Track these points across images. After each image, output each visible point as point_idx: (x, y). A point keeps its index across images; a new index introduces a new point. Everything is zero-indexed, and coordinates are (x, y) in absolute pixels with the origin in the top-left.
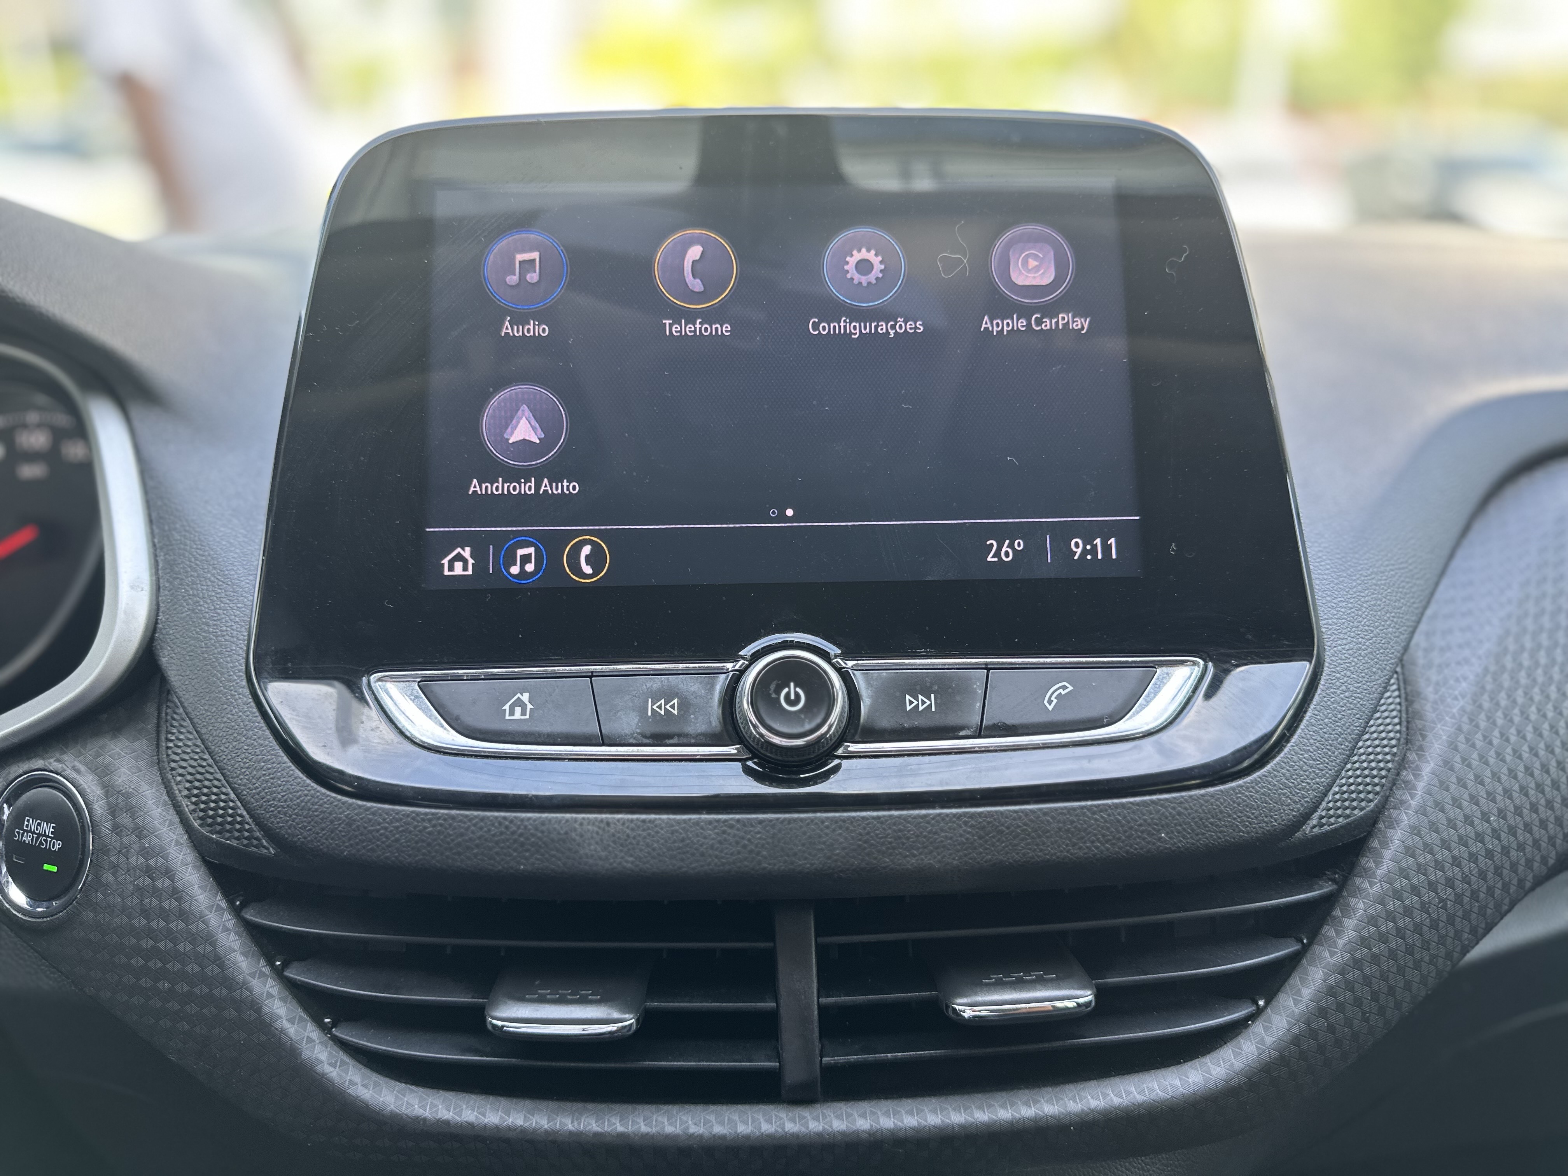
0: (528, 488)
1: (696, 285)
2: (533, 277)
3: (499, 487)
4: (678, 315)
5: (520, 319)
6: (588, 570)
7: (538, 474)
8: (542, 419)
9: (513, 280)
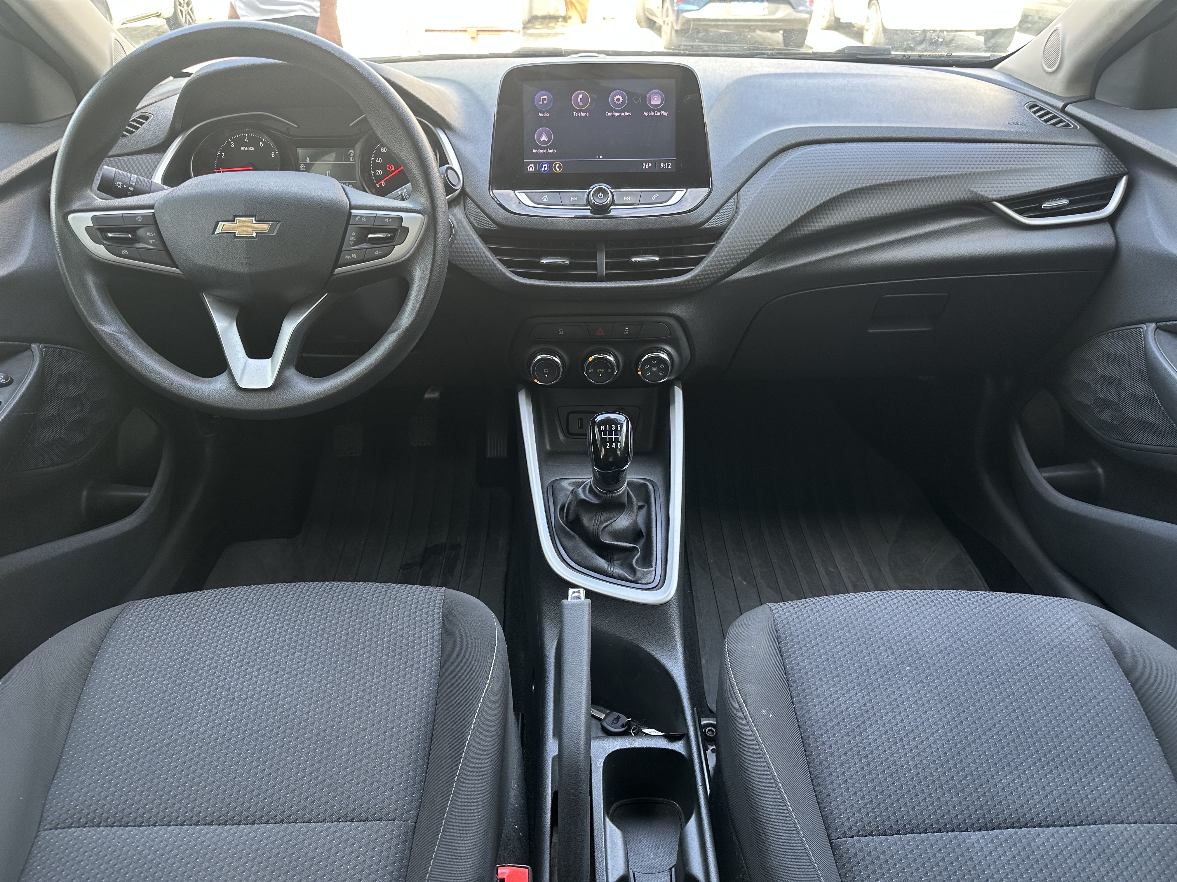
0: (545, 151)
1: (581, 104)
2: (545, 102)
3: (539, 151)
4: (577, 111)
5: (543, 112)
6: (558, 169)
7: (547, 148)
8: (548, 136)
9: (541, 103)
